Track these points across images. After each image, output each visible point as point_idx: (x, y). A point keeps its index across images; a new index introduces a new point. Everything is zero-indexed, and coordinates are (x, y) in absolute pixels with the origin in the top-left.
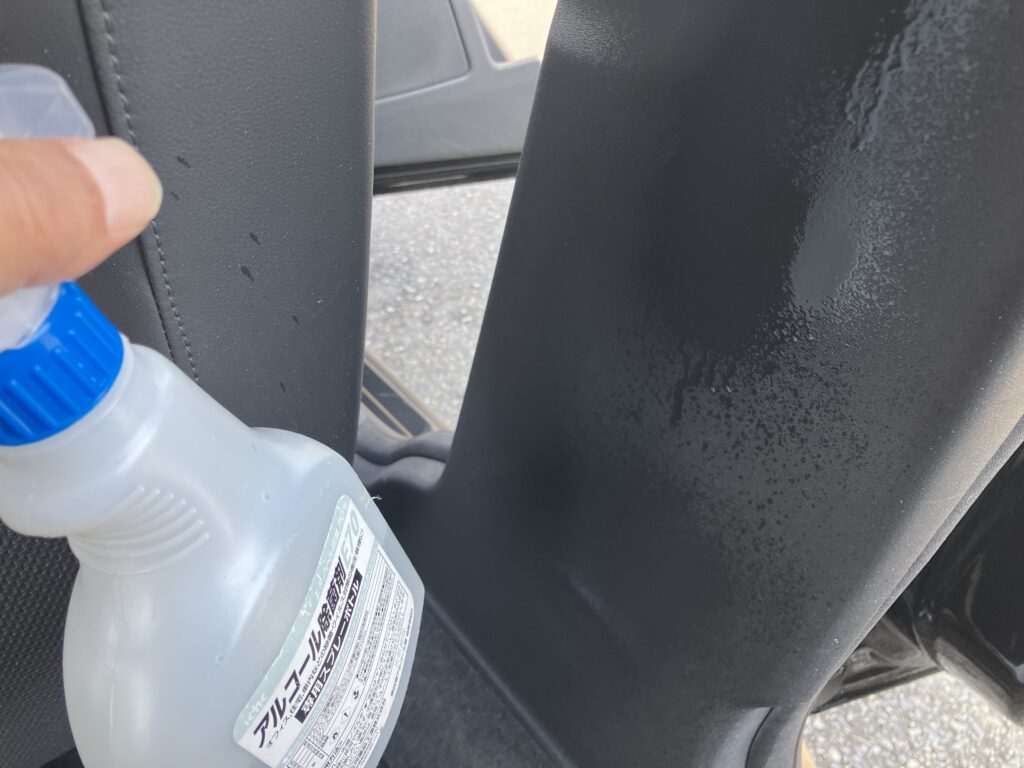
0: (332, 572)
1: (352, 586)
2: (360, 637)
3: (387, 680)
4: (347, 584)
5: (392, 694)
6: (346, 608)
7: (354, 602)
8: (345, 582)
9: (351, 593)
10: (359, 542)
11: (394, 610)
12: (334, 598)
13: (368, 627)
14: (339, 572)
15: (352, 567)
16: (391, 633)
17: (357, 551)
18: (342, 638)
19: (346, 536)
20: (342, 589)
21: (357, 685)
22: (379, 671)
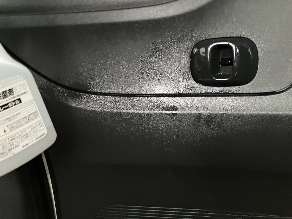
0: (7, 89)
1: (16, 100)
2: (14, 116)
3: (23, 141)
4: (14, 97)
5: (23, 147)
6: (10, 102)
7: (15, 105)
8: (12, 96)
9: (14, 101)
10: (25, 93)
11: (35, 124)
12: (5, 96)
13: (19, 117)
14: (11, 91)
15: (18, 96)
16: (30, 129)
17: (23, 94)
18: (4, 109)
19: (19, 86)
20: (10, 97)
21: (6, 129)
22: (19, 134)
